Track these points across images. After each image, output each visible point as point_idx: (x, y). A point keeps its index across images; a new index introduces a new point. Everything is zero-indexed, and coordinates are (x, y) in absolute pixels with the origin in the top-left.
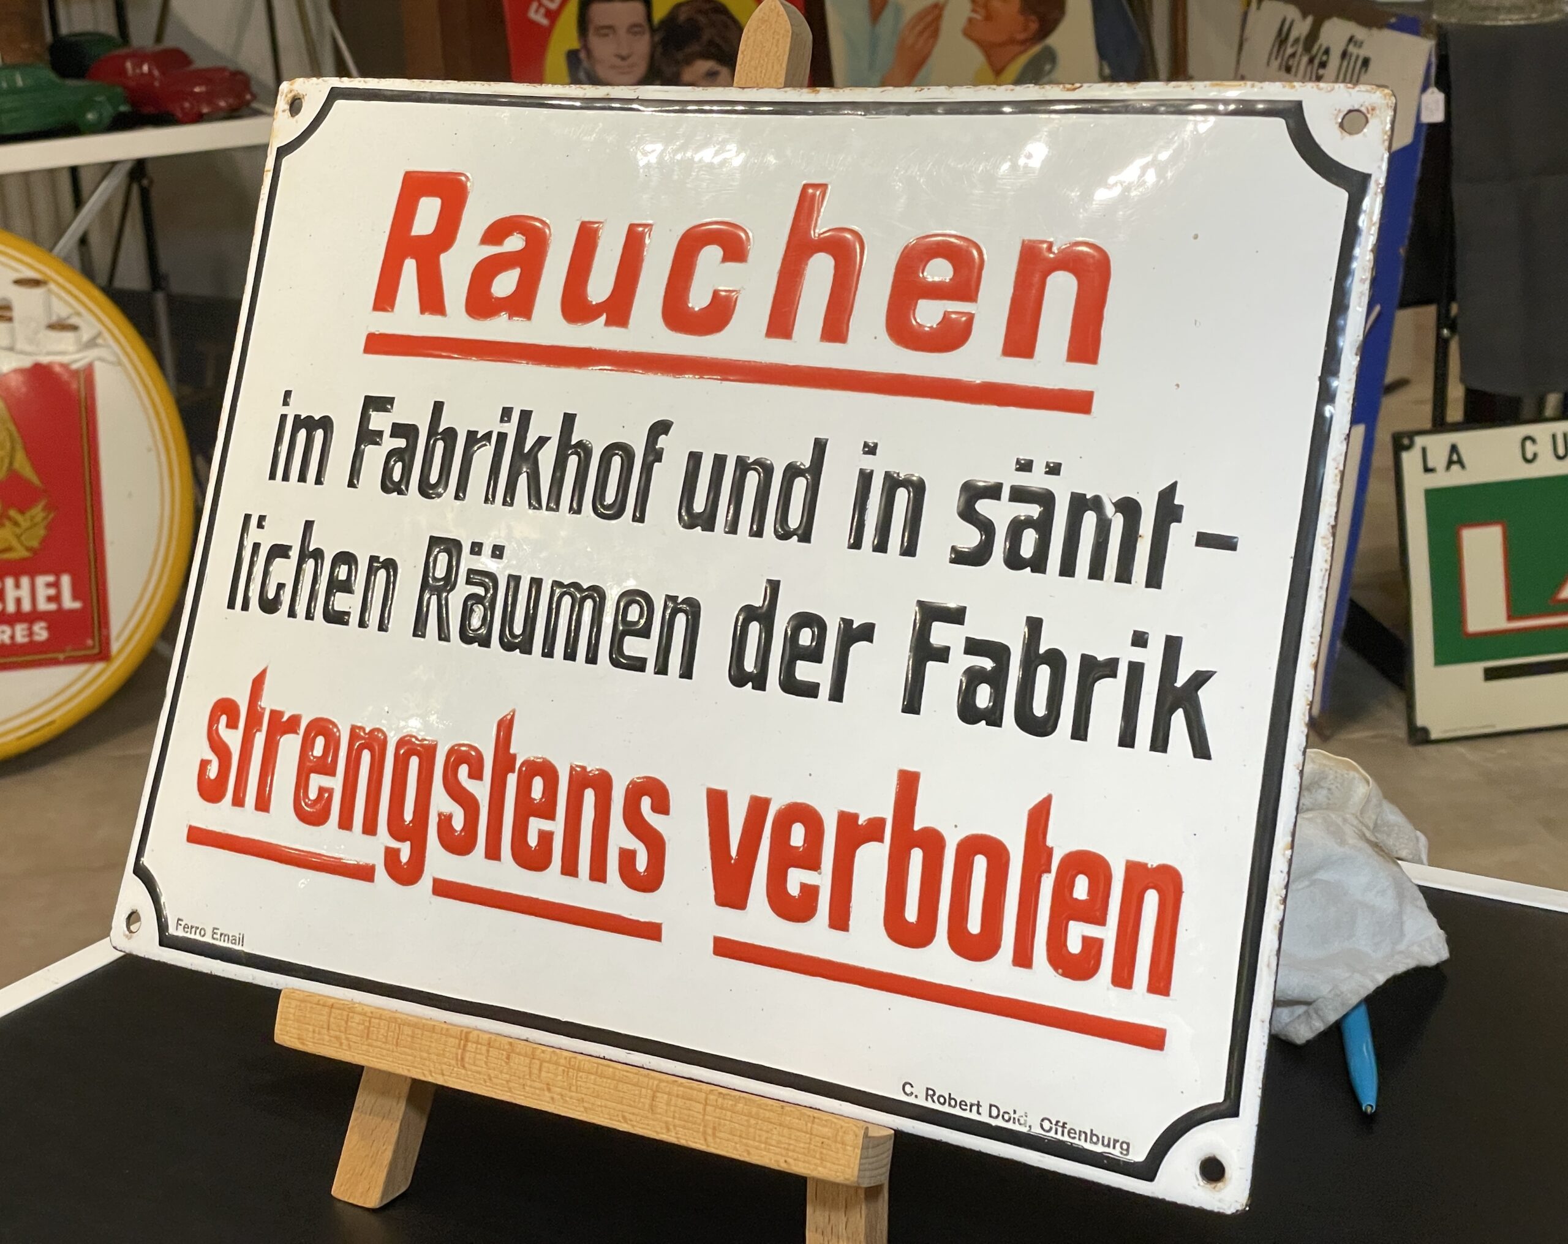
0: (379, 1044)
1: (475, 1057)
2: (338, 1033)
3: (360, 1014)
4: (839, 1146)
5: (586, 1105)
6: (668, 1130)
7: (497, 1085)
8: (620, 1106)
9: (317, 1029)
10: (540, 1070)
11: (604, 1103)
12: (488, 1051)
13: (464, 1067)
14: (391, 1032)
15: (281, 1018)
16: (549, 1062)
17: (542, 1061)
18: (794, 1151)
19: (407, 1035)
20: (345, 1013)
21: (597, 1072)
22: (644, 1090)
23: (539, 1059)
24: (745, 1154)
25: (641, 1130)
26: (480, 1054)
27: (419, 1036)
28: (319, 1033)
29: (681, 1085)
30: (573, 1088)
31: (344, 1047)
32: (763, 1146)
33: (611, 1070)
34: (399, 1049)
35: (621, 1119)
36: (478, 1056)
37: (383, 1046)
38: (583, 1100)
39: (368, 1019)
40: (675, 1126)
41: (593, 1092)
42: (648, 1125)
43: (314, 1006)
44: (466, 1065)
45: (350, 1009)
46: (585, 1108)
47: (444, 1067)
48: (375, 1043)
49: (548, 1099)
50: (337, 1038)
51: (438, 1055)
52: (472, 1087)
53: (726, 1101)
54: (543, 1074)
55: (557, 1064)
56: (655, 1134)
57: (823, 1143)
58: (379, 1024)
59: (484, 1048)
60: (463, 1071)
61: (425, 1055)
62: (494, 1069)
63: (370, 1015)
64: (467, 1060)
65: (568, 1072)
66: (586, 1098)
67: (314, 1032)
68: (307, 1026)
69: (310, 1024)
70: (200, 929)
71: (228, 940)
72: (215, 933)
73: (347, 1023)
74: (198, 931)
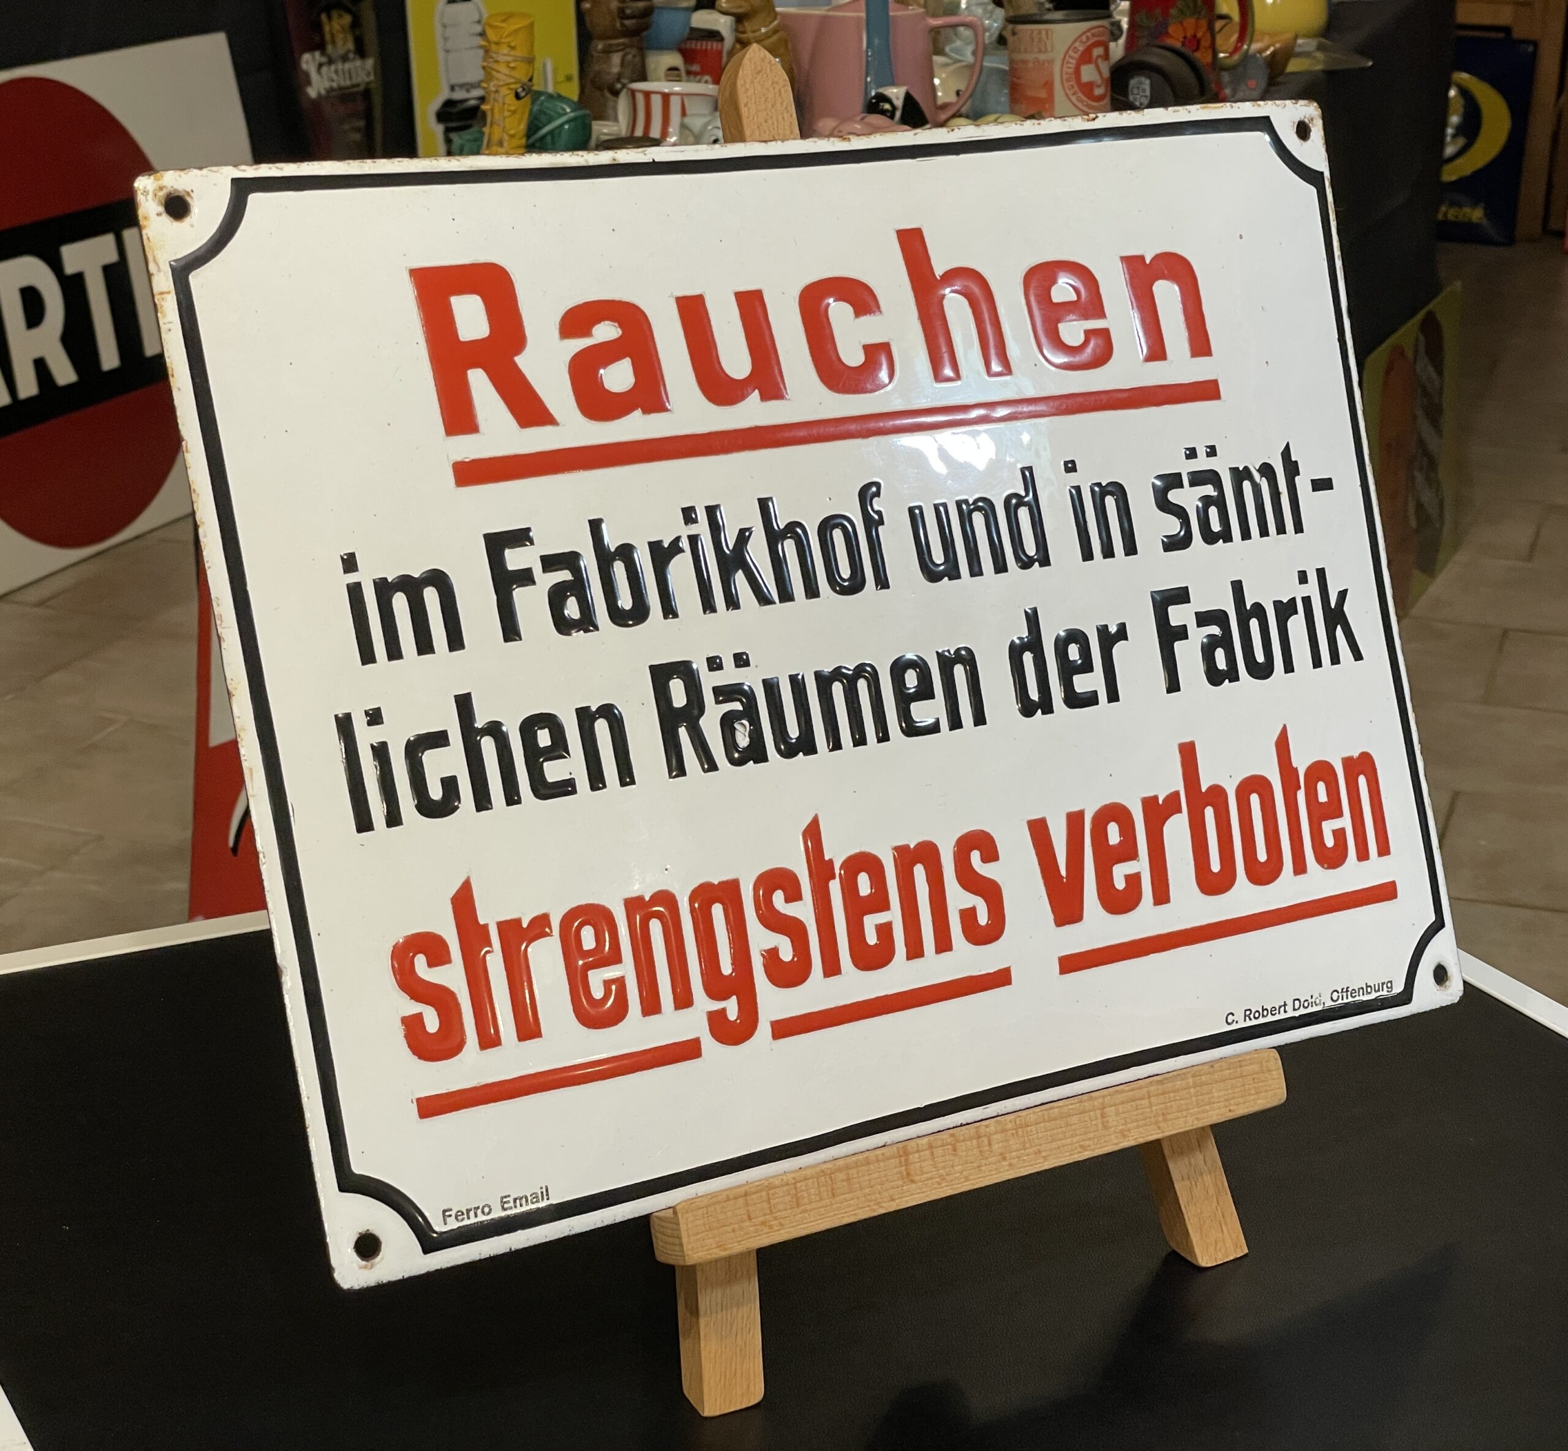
0: (814, 1205)
1: (921, 1167)
2: (762, 1219)
3: (782, 1186)
4: (1267, 1075)
5: (1044, 1154)
6: (1125, 1136)
7: (952, 1181)
8: (1075, 1140)
9: (736, 1226)
10: (990, 1144)
11: (1059, 1143)
12: (932, 1154)
13: (913, 1182)
14: (824, 1186)
15: (689, 1236)
16: (996, 1133)
17: (989, 1136)
18: (1233, 1098)
19: (843, 1181)
20: (764, 1194)
21: (1044, 1119)
22: (1092, 1113)
23: (985, 1135)
24: (1196, 1122)
25: (1100, 1150)
26: (924, 1161)
27: (856, 1176)
28: (741, 1229)
29: (1122, 1092)
30: (1028, 1145)
31: (776, 1228)
32: (1207, 1108)
33: (1057, 1110)
34: (837, 1199)
35: (1079, 1150)
36: (924, 1164)
37: (819, 1204)
38: (1040, 1152)
39: (792, 1186)
40: (1129, 1130)
41: (1047, 1139)
42: (1106, 1142)
43: (724, 1204)
44: (917, 1178)
45: (767, 1187)
46: (1043, 1157)
47: (892, 1192)
48: (808, 1207)
49: (1007, 1168)
50: (763, 1223)
51: (881, 1184)
52: (927, 1196)
53: (1165, 1085)
54: (995, 1147)
55: (1004, 1131)
56: (1114, 1147)
57: (1254, 1079)
58: (807, 1185)
59: (927, 1152)
60: (914, 1186)
61: (867, 1191)
62: (944, 1168)
63: (793, 1181)
64: (913, 1172)
65: (1017, 1132)
66: (1042, 1148)
67: (734, 1231)
68: (724, 1228)
69: (727, 1226)
70: (481, 1207)
71: (527, 1201)
72: (505, 1202)
73: (769, 1203)
74: (479, 1212)
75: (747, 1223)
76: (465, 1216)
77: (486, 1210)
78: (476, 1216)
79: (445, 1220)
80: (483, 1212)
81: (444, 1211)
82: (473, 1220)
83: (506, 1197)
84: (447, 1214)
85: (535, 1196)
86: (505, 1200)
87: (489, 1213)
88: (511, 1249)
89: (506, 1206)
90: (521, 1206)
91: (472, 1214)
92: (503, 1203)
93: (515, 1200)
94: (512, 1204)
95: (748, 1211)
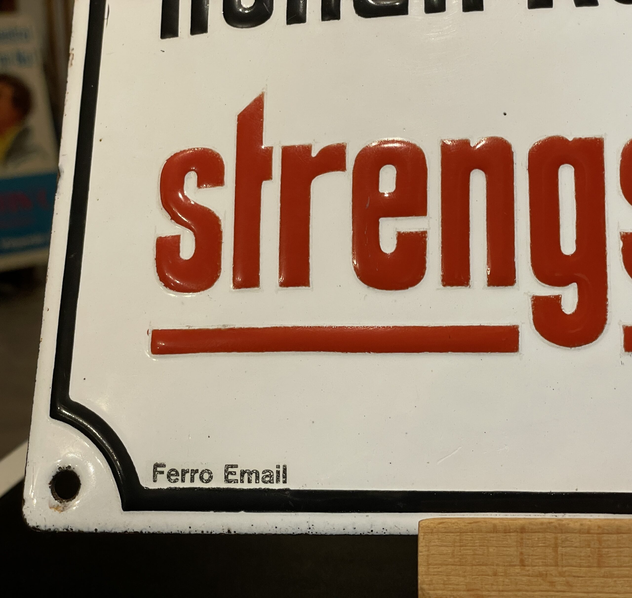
2: (542, 569)
9: (500, 569)
20: (549, 536)
31: (559, 588)
50: (540, 575)
67: (495, 574)
68: (484, 567)
69: (486, 565)
70: (200, 471)
71: (257, 478)
72: (231, 473)
73: (556, 551)
74: (197, 476)
75: (518, 569)
76: (180, 478)
77: (206, 476)
78: (192, 480)
79: (155, 476)
80: (201, 478)
81: (156, 466)
82: (187, 484)
83: (232, 466)
84: (159, 469)
85: (268, 474)
86: (230, 470)
87: (208, 481)
88: (229, 531)
89: (230, 477)
90: (249, 481)
91: (188, 476)
92: (227, 473)
93: (243, 473)
94: (238, 477)
95: (522, 553)
